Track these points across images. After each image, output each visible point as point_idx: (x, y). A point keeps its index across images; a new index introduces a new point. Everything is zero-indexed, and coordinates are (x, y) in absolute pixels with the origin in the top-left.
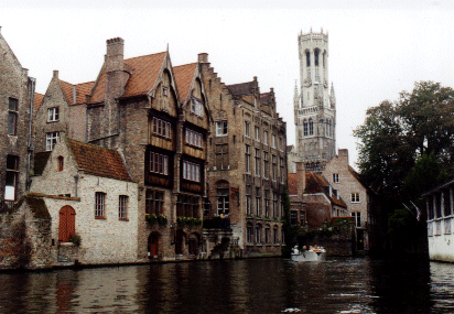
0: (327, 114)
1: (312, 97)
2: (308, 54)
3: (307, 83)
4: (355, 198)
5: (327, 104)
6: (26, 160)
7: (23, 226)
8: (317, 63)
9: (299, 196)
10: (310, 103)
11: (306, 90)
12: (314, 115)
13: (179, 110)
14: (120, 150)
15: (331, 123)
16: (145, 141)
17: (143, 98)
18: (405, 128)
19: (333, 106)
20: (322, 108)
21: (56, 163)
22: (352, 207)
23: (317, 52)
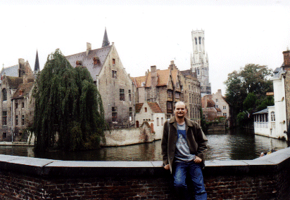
0: (205, 65)
1: (198, 58)
2: (196, 39)
3: (196, 52)
4: (224, 107)
5: (205, 61)
6: (134, 108)
7: (145, 130)
8: (200, 43)
9: (205, 109)
10: (198, 61)
11: (196, 55)
12: (199, 66)
13: (174, 87)
14: (158, 102)
15: (207, 69)
16: (166, 100)
17: (165, 86)
18: (242, 79)
19: (207, 62)
20: (203, 63)
21: (144, 110)
22: (223, 111)
23: (200, 38)
